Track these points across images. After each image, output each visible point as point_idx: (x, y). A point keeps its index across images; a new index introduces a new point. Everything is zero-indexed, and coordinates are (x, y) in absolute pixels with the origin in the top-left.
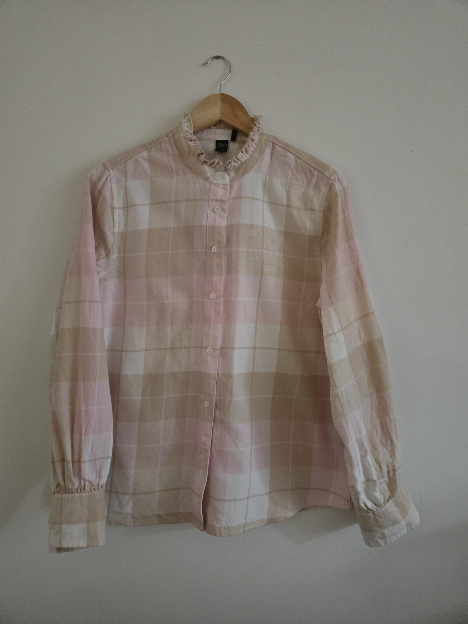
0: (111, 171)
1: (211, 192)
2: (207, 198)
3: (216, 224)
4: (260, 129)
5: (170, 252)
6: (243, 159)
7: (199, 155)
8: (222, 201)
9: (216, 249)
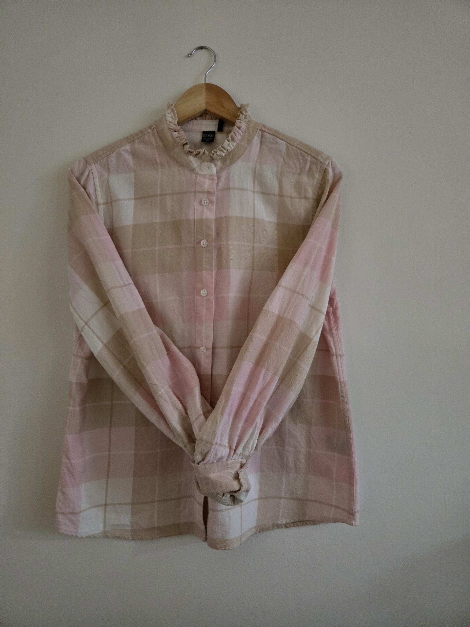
0: (93, 166)
1: (197, 183)
2: (193, 190)
3: (204, 217)
4: (247, 117)
5: (157, 248)
6: (229, 148)
7: (184, 145)
8: (209, 192)
9: (204, 243)
